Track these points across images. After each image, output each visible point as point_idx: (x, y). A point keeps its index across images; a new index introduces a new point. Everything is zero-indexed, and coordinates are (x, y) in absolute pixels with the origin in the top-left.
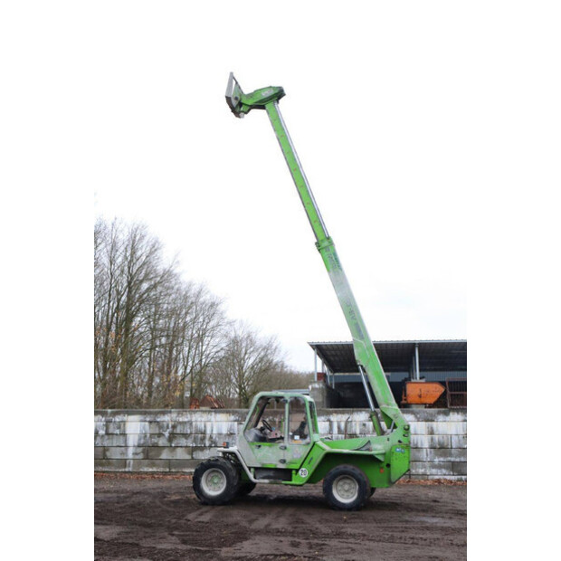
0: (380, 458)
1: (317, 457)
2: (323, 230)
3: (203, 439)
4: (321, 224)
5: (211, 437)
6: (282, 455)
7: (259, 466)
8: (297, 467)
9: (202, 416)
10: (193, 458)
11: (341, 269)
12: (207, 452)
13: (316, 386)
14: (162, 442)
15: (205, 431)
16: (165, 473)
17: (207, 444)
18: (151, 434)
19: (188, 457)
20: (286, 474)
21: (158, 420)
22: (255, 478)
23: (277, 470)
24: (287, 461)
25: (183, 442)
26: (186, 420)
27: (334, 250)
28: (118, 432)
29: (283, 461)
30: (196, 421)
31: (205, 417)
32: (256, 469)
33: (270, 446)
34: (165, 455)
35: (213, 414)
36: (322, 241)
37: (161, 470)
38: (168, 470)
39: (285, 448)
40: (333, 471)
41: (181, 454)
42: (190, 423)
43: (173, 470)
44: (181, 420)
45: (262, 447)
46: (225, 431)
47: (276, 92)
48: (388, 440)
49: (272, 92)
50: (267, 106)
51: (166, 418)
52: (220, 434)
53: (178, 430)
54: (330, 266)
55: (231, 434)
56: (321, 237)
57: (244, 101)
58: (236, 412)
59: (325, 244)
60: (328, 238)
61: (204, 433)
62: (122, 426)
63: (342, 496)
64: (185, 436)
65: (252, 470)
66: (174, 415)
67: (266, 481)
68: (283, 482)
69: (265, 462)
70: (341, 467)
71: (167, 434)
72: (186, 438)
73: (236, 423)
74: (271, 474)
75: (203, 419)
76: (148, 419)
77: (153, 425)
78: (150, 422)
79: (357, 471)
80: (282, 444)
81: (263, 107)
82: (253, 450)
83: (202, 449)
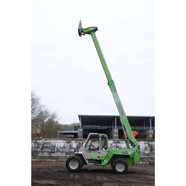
0: (130, 156)
1: (110, 155)
2: (111, 78)
3: (54, 149)
4: (110, 76)
5: (57, 148)
6: (98, 155)
7: (90, 159)
8: (103, 159)
9: (54, 141)
10: (50, 156)
11: (117, 92)
12: (56, 153)
13: (81, 130)
14: (39, 150)
15: (55, 146)
16: (40, 161)
17: (56, 151)
18: (35, 147)
19: (49, 155)
20: (100, 161)
21: (38, 142)
22: (88, 163)
23: (96, 160)
24: (100, 157)
25: (47, 150)
26: (48, 142)
27: (114, 85)
29: (99, 157)
30: (52, 142)
31: (55, 141)
32: (89, 160)
33: (94, 152)
34: (40, 155)
35: (58, 140)
36: (110, 82)
37: (38, 160)
38: (41, 160)
39: (100, 153)
40: (116, 160)
41: (46, 154)
42: (50, 143)
43: (43, 160)
44: (46, 142)
45: (91, 152)
46: (62, 146)
47: (95, 29)
48: (133, 150)
49: (93, 29)
50: (92, 33)
51: (41, 141)
52: (61, 147)
53: (45, 146)
54: (113, 91)
55: (65, 147)
56: (110, 80)
57: (83, 31)
58: (67, 139)
59: (111, 83)
60: (112, 81)
61: (55, 147)
63: (119, 169)
64: (48, 148)
65: (88, 160)
66: (44, 140)
67: (93, 164)
68: (99, 164)
69: (92, 157)
70: (119, 159)
71: (41, 147)
72: (48, 149)
73: (66, 143)
74: (94, 161)
75: (54, 142)
76: (34, 142)
77: (35, 144)
78: (34, 143)
79: (124, 161)
80: (98, 151)
81: (90, 34)
82: (88, 153)
83: (54, 152)
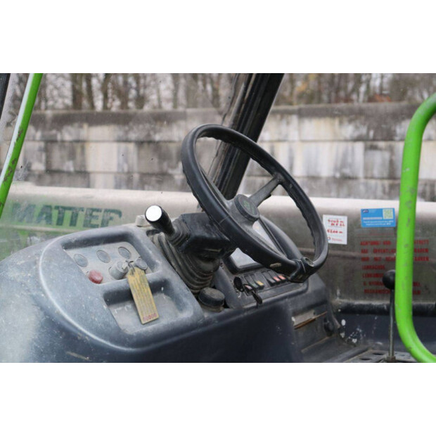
18: (143, 175)
21: (157, 137)
28: (69, 166)
35: (294, 119)
62: (79, 150)
73: (359, 147)
76: (133, 136)
77: (147, 151)
78: (140, 144)
